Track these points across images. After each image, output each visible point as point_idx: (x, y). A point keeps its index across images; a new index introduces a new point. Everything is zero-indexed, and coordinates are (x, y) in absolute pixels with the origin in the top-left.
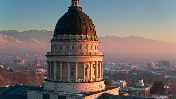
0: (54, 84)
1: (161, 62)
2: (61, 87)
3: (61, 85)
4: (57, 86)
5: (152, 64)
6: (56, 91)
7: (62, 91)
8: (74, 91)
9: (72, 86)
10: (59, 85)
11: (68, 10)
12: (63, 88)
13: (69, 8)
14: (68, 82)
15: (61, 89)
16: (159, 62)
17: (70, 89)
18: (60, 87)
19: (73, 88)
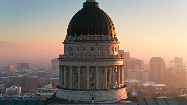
0: (88, 93)
1: (19, 64)
2: (100, 96)
3: (100, 94)
4: (95, 95)
5: (11, 67)
6: (93, 101)
7: (102, 100)
8: (114, 98)
9: (111, 93)
10: (97, 94)
11: (83, 7)
12: (101, 96)
13: (84, 3)
14: (107, 90)
15: (100, 98)
16: (18, 64)
17: (109, 96)
18: (98, 96)
19: (113, 96)
